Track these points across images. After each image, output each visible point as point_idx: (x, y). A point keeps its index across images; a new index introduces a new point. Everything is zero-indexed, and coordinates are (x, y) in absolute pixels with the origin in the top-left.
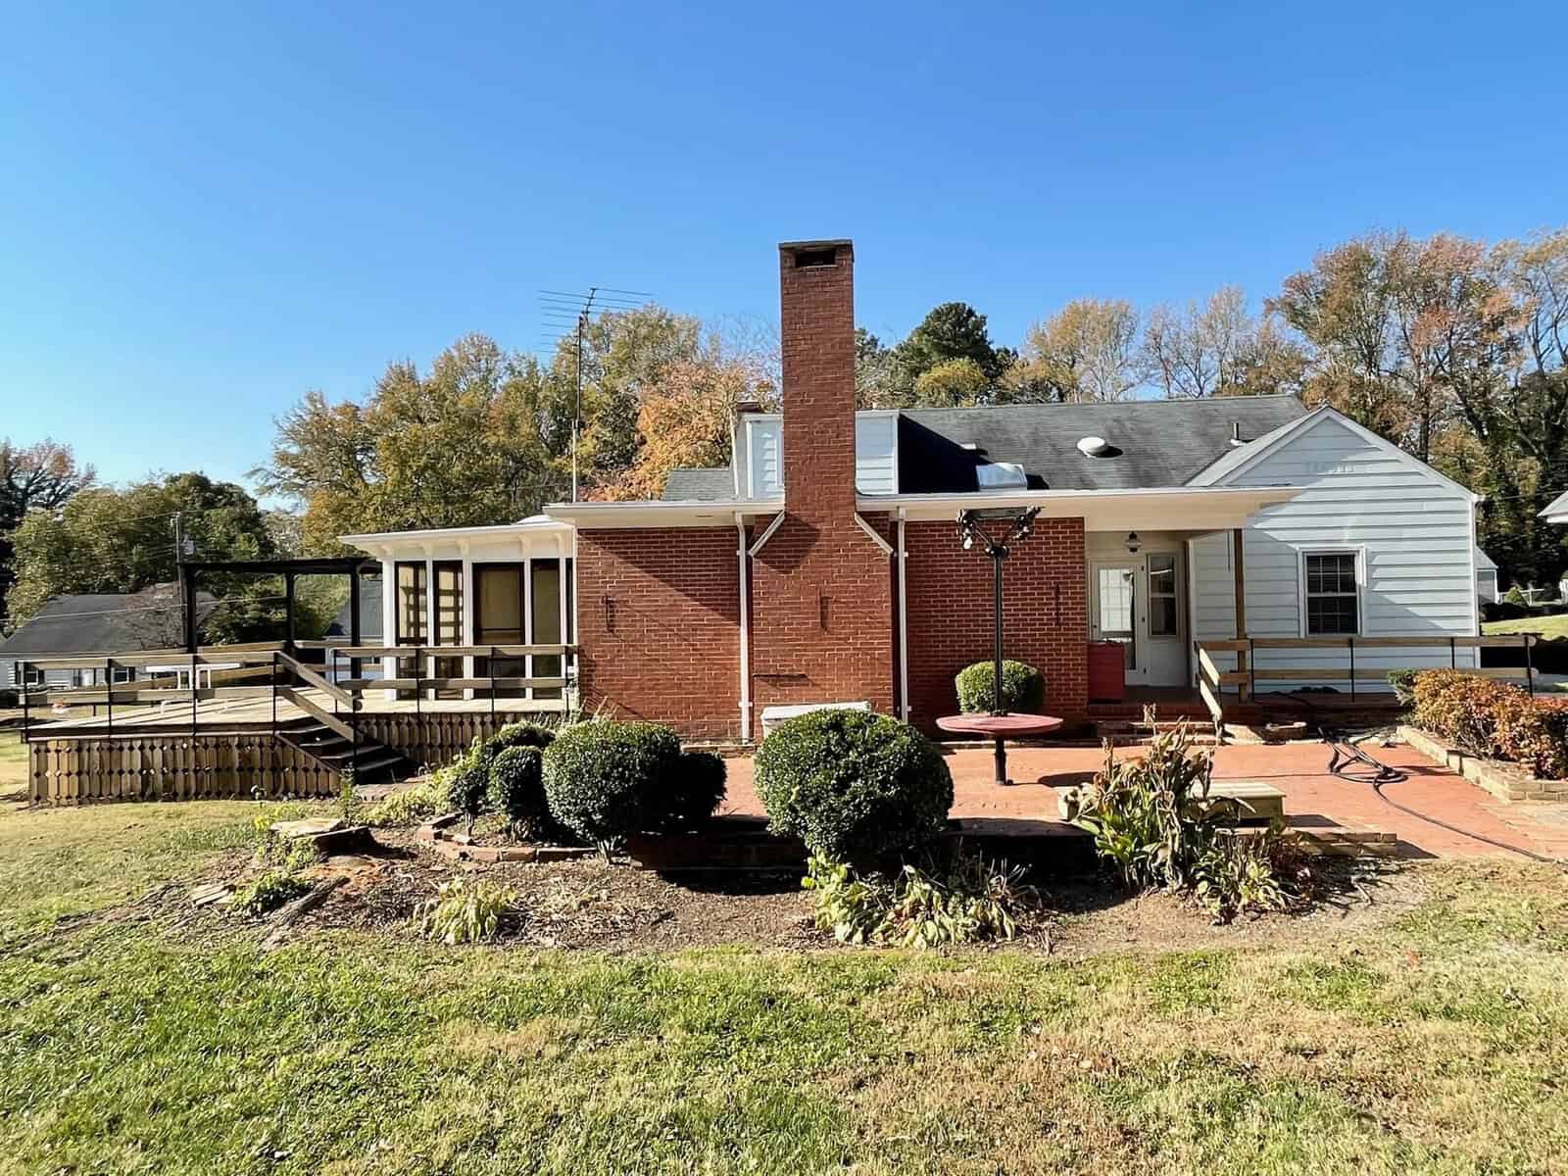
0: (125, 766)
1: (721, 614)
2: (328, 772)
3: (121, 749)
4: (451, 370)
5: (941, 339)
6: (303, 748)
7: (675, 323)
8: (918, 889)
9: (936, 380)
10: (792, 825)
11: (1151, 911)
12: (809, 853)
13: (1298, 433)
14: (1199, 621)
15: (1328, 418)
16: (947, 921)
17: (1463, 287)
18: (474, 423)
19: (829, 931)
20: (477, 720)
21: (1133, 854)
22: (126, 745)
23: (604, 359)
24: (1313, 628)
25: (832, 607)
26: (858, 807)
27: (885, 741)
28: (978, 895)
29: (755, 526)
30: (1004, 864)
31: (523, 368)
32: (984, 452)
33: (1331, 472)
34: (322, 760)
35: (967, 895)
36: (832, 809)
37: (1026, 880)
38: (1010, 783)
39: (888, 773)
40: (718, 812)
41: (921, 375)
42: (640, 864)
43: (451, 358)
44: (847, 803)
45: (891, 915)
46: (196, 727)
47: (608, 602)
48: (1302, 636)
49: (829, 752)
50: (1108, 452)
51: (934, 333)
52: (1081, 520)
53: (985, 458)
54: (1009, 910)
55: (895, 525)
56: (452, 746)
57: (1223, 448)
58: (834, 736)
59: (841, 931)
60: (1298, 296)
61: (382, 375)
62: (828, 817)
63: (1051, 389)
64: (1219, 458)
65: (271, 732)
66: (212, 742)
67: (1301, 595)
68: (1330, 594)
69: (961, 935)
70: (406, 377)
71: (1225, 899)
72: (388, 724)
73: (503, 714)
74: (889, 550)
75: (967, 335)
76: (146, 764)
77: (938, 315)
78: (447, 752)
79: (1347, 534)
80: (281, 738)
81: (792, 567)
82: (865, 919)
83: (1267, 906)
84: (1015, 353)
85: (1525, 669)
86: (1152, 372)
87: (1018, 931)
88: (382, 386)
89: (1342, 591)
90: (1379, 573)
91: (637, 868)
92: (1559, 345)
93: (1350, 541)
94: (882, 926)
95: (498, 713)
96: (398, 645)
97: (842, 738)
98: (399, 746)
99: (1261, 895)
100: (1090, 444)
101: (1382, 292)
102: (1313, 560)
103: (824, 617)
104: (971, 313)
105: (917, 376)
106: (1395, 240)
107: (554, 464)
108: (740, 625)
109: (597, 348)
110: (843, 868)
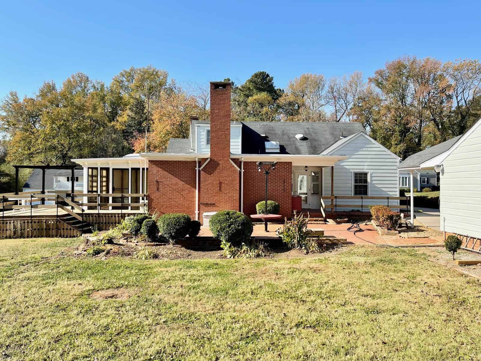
0: (8, 228)
1: (191, 186)
2: (74, 230)
3: (7, 223)
4: (70, 86)
5: (257, 84)
6: (67, 223)
7: (159, 73)
8: (245, 248)
9: (255, 100)
10: (218, 235)
11: (293, 253)
12: (221, 241)
13: (353, 139)
14: (325, 191)
15: (362, 135)
16: (251, 254)
17: (434, 77)
18: (81, 108)
19: (226, 257)
20: (117, 215)
21: (290, 241)
22: (8, 222)
23: (132, 85)
24: (356, 193)
25: (223, 185)
26: (233, 231)
27: (239, 217)
28: (257, 249)
29: (201, 161)
30: (263, 243)
31: (98, 86)
32: (268, 137)
33: (362, 150)
34: (72, 227)
35: (255, 249)
36: (227, 231)
37: (268, 246)
38: (268, 231)
39: (239, 223)
40: (198, 236)
41: (250, 97)
42: (181, 246)
43: (70, 82)
44: (230, 230)
45: (239, 253)
46: (31, 217)
47: (157, 182)
48: (353, 195)
49: (227, 219)
50: (304, 139)
51: (254, 82)
52: (291, 163)
53: (268, 139)
54: (263, 252)
55: (241, 162)
56: (109, 223)
57: (337, 139)
58: (227, 216)
59: (229, 256)
60: (379, 77)
61: (41, 86)
62: (226, 233)
63: (295, 105)
64: (336, 142)
65: (56, 218)
66: (37, 221)
67: (353, 184)
68: (361, 184)
69: (253, 256)
70: (51, 88)
71: (307, 250)
72: (89, 217)
73: (125, 214)
74: (239, 169)
75: (266, 83)
76: (15, 227)
77: (256, 75)
78: (107, 225)
79: (366, 167)
80: (60, 220)
81: (212, 173)
82: (234, 254)
83: (316, 251)
84: (283, 91)
85: (406, 206)
86: (330, 101)
87: (265, 256)
88: (42, 91)
89: (364, 183)
90: (374, 178)
91: (180, 247)
92: (464, 98)
93: (367, 169)
94: (237, 255)
95: (123, 214)
96: (88, 193)
97: (229, 216)
98: (92, 223)
99: (314, 249)
100: (299, 136)
101: (407, 78)
102: (356, 174)
103: (220, 188)
104: (268, 76)
105: (248, 98)
106: (412, 60)
107: (111, 124)
108: (196, 189)
109: (129, 81)
110: (229, 244)
